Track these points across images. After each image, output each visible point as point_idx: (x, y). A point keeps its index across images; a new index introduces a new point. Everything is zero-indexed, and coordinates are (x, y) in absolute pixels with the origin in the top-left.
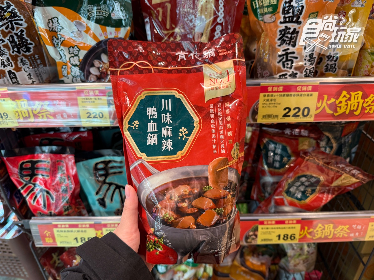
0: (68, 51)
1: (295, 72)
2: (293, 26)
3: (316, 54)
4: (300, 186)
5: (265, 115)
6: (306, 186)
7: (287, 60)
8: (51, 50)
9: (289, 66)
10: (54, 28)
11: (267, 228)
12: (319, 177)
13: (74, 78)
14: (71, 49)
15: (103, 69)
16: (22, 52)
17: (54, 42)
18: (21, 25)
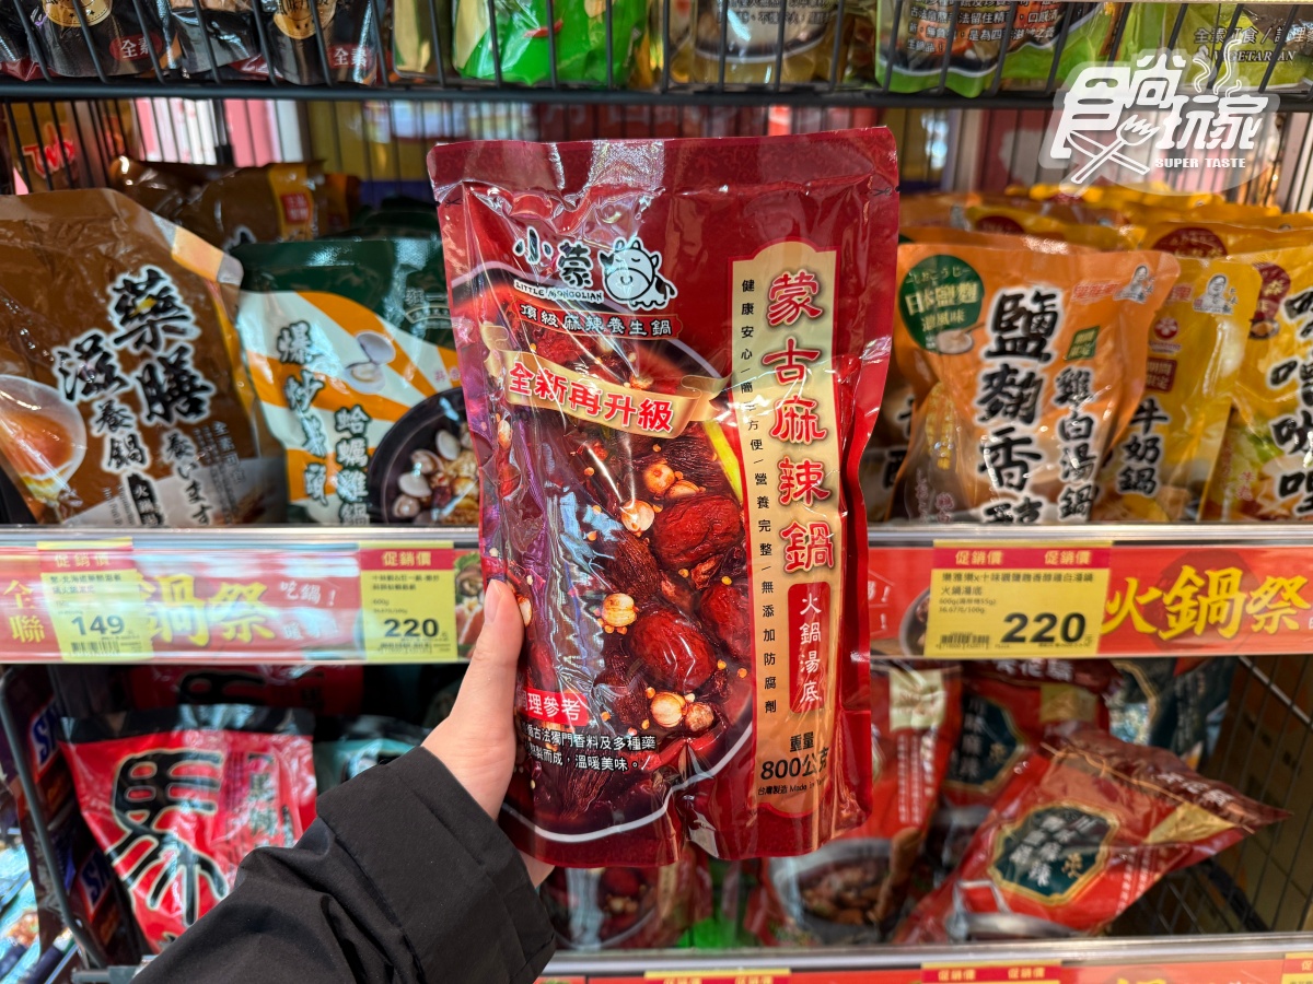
0: (333, 423)
1: (1034, 498)
2: (1026, 365)
3: (1095, 447)
4: (1042, 844)
5: (948, 633)
6: (1064, 846)
7: (1010, 463)
8: (277, 419)
9: (1015, 481)
10: (295, 354)
12: (1103, 815)
13: (346, 506)
14: (343, 417)
15: (441, 480)
16: (176, 416)
17: (290, 394)
18: (182, 332)
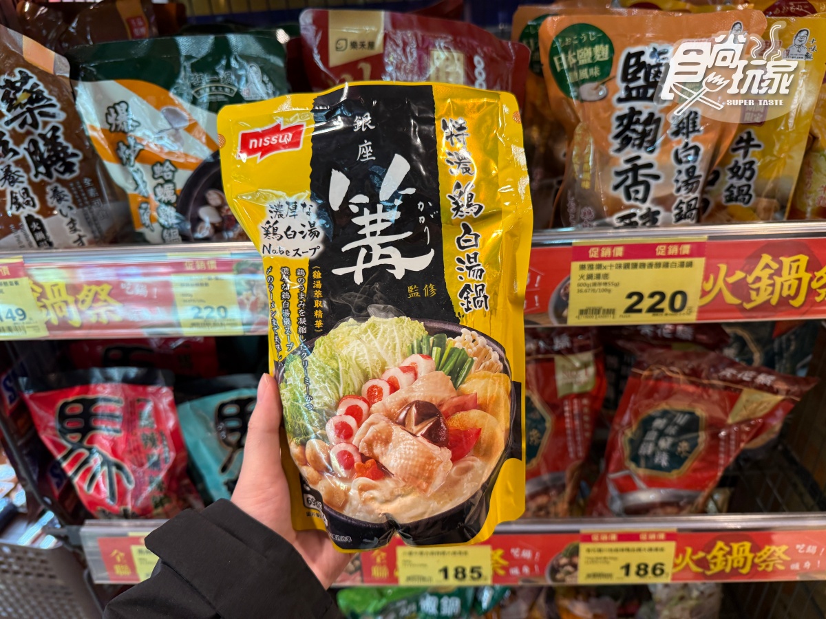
0: (151, 173)
1: (654, 208)
2: (646, 107)
3: (701, 168)
5: (584, 308)
7: (636, 182)
8: (114, 169)
9: (640, 196)
10: (121, 126)
11: (600, 550)
13: (165, 231)
14: (158, 169)
15: (226, 211)
16: (55, 174)
17: (122, 154)
18: (53, 116)
